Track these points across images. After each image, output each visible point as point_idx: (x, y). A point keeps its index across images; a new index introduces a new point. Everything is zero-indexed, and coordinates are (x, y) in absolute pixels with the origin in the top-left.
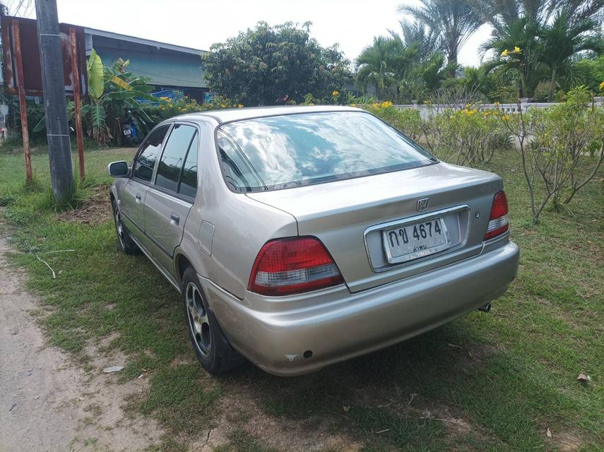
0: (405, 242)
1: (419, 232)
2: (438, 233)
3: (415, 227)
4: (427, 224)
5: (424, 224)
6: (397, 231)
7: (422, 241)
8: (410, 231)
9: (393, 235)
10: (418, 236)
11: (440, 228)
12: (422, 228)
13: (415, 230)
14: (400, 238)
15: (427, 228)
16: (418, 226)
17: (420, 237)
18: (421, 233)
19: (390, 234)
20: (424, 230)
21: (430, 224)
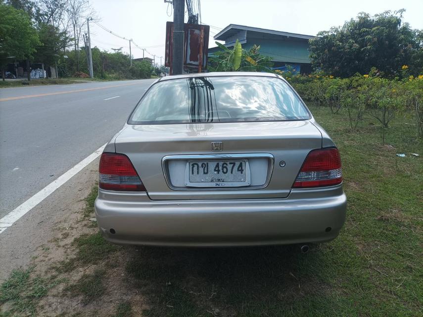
0: (204, 173)
1: (220, 168)
2: (240, 172)
3: (218, 164)
4: (230, 163)
5: (228, 163)
6: (200, 164)
7: (221, 175)
8: (212, 166)
9: (196, 166)
10: (218, 171)
11: (243, 168)
12: (225, 165)
13: (218, 166)
14: (201, 170)
15: (230, 167)
16: (221, 164)
17: (221, 172)
18: (223, 169)
19: (193, 165)
20: (226, 167)
21: (234, 164)
